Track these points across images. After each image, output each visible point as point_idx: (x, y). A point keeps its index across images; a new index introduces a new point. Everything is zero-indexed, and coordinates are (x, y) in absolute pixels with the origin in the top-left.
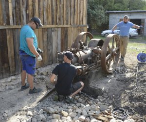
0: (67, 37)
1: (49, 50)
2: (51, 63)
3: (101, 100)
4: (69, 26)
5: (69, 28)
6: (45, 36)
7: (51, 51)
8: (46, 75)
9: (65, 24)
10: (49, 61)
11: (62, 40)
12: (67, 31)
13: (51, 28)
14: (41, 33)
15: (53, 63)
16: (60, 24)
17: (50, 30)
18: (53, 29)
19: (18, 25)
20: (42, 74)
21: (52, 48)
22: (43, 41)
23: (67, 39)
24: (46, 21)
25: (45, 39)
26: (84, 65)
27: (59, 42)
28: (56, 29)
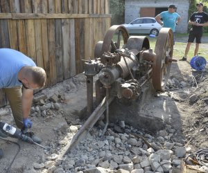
0: (84, 35)
1: (58, 57)
2: (61, 79)
3: (166, 137)
4: (86, 15)
5: (86, 20)
6: (52, 33)
7: (61, 59)
8: (59, 102)
9: (80, 12)
10: (59, 76)
11: (76, 39)
12: (83, 24)
13: (61, 19)
14: (45, 28)
15: (64, 79)
16: (73, 12)
17: (58, 23)
18: (63, 21)
19: (6, 12)
20: (51, 100)
21: (63, 54)
22: (49, 42)
23: (84, 38)
24: (51, 6)
25: (52, 39)
26: (133, 81)
27: (73, 44)
28: (68, 20)
